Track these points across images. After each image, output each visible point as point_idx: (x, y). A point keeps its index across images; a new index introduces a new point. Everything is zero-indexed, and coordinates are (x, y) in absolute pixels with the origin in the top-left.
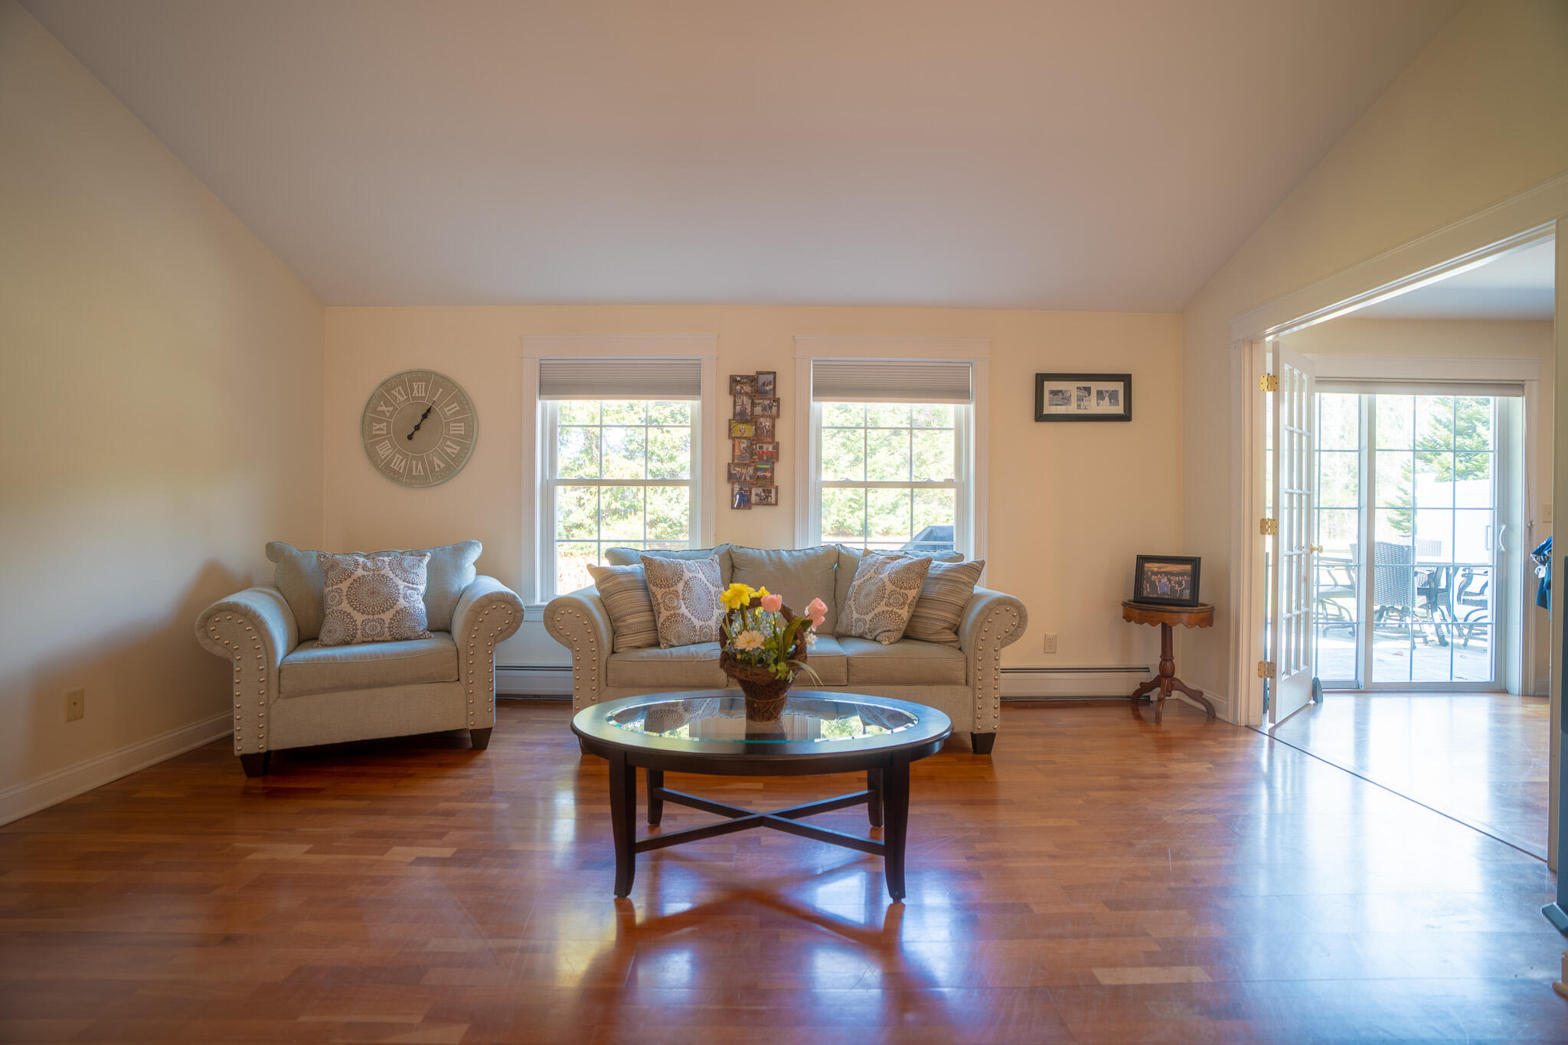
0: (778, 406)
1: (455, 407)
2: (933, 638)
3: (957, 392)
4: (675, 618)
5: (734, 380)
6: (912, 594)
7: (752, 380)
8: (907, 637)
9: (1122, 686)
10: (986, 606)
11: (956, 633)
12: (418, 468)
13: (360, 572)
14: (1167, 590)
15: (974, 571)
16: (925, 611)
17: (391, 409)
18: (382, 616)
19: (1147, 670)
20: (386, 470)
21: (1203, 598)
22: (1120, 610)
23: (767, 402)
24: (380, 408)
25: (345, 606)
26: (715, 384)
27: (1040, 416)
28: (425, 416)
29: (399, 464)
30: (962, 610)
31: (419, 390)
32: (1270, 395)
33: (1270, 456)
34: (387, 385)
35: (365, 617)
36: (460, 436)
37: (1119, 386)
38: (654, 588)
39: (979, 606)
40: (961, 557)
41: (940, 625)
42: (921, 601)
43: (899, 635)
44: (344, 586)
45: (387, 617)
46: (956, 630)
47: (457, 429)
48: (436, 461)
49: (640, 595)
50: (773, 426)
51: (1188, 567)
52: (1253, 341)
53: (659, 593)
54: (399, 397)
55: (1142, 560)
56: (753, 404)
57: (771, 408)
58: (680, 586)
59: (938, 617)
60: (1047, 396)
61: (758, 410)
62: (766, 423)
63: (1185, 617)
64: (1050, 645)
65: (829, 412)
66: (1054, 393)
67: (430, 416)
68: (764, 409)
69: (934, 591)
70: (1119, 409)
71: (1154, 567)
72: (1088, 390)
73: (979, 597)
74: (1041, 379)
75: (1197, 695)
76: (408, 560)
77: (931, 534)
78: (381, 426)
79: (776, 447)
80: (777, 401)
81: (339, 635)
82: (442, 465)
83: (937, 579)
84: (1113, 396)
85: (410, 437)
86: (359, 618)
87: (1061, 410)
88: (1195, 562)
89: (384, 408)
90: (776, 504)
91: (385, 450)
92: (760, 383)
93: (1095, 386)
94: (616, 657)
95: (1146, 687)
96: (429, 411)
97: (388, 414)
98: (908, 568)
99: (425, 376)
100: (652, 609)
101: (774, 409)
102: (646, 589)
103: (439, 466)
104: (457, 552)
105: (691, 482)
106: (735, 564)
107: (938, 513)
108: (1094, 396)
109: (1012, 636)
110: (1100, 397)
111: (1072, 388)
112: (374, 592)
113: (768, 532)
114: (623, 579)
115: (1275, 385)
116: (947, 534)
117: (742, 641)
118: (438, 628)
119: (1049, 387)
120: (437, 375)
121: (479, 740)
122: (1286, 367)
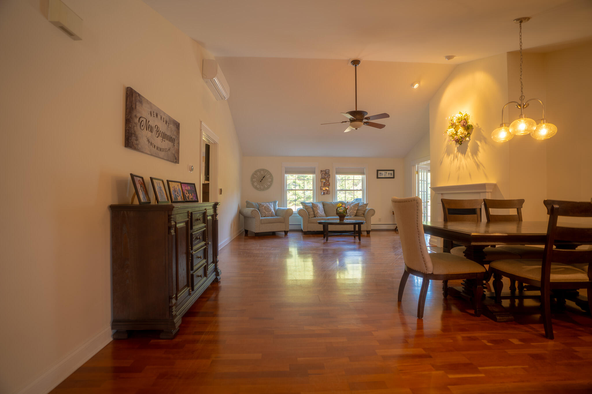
0: (330, 176)
1: (269, 176)
2: (360, 216)
3: (362, 173)
4: (318, 213)
5: (321, 171)
6: (356, 208)
7: (325, 171)
8: (355, 216)
9: (392, 227)
10: (368, 210)
11: (364, 215)
12: (262, 187)
13: (265, 205)
15: (366, 205)
16: (358, 211)
17: (257, 176)
20: (256, 188)
23: (328, 175)
25: (264, 211)
26: (318, 171)
27: (378, 178)
28: (263, 177)
29: (258, 186)
30: (365, 211)
31: (262, 172)
32: (417, 175)
33: (417, 184)
34: (256, 172)
36: (270, 181)
37: (392, 172)
39: (367, 210)
40: (364, 203)
41: (361, 214)
42: (358, 210)
43: (354, 215)
44: (263, 207)
45: (270, 213)
46: (364, 214)
47: (270, 180)
49: (311, 209)
52: (414, 166)
53: (315, 209)
54: (258, 174)
56: (325, 175)
57: (328, 176)
58: (318, 208)
59: (361, 212)
61: (326, 176)
62: (328, 179)
64: (380, 220)
65: (339, 177)
66: (380, 173)
67: (264, 177)
68: (327, 177)
69: (360, 208)
70: (392, 176)
72: (386, 173)
74: (378, 171)
76: (271, 204)
77: (357, 200)
78: (255, 179)
79: (329, 184)
80: (330, 175)
81: (264, 215)
82: (267, 187)
83: (360, 206)
84: (391, 174)
85: (261, 182)
86: (267, 213)
87: (381, 176)
89: (255, 176)
90: (329, 194)
91: (255, 184)
92: (326, 171)
93: (388, 172)
94: (309, 219)
96: (264, 176)
98: (356, 204)
99: (263, 170)
100: (314, 211)
101: (329, 176)
102: (312, 208)
104: (275, 202)
105: (313, 190)
106: (324, 205)
107: (359, 195)
108: (387, 173)
109: (373, 215)
110: (389, 174)
111: (383, 172)
112: (268, 209)
113: (328, 199)
114: (309, 206)
115: (418, 172)
116: (360, 199)
117: (340, 211)
118: (276, 215)
119: (379, 172)
120: (265, 169)
121: (286, 233)
122: (419, 170)
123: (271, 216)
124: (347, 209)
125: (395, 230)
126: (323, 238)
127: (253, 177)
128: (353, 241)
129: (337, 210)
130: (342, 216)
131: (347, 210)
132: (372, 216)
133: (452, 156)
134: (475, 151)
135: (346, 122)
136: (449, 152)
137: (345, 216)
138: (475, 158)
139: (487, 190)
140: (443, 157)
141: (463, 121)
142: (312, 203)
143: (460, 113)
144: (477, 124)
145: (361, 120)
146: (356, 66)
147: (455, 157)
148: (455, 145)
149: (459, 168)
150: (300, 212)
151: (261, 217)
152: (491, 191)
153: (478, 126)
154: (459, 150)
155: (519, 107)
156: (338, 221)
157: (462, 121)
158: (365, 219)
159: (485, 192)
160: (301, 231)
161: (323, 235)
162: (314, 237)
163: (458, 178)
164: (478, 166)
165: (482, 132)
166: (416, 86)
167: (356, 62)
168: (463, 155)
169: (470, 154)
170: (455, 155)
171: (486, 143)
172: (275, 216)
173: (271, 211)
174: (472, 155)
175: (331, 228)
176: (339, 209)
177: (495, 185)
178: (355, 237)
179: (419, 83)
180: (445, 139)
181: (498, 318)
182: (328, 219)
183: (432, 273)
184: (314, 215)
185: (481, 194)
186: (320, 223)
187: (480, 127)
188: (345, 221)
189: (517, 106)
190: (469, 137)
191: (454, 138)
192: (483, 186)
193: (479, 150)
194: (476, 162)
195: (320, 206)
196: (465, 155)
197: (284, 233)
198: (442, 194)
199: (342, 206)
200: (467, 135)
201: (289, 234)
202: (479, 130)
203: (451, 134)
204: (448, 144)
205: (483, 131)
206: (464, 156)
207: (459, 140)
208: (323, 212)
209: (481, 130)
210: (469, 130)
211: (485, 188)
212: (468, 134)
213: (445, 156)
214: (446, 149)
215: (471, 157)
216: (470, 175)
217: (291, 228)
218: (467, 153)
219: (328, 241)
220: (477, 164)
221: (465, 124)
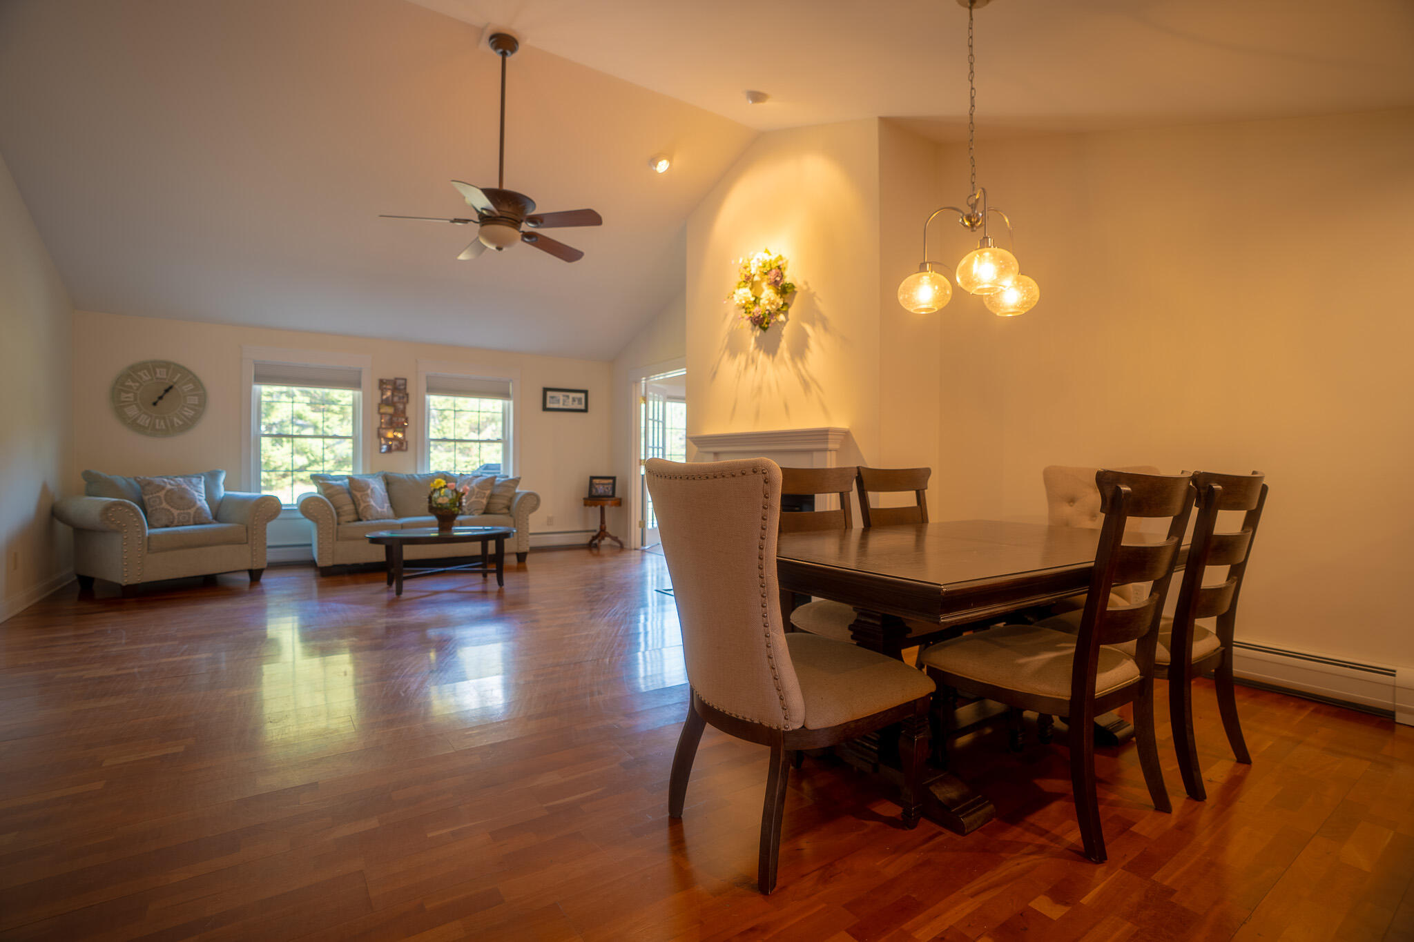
0: (408, 397)
1: (191, 386)
2: (498, 512)
3: (504, 395)
4: (368, 507)
5: (382, 383)
6: (488, 492)
7: (394, 382)
8: (485, 513)
9: (584, 539)
10: (521, 498)
12: (160, 424)
13: (169, 487)
14: (602, 491)
15: (516, 481)
16: (495, 500)
17: (137, 384)
18: (189, 511)
19: (595, 531)
20: (134, 425)
21: (618, 495)
22: (582, 503)
23: (401, 395)
24: (127, 384)
25: (165, 505)
26: (370, 381)
27: (545, 409)
28: (167, 391)
29: (144, 420)
30: (511, 499)
31: (161, 373)
32: (643, 406)
33: (643, 429)
34: (134, 369)
35: (178, 511)
36: (195, 405)
37: (582, 395)
38: (354, 492)
39: (519, 497)
40: (507, 477)
41: (501, 506)
42: (492, 496)
43: (481, 511)
44: (162, 494)
45: (192, 511)
46: (508, 508)
47: (193, 401)
48: (176, 420)
49: (347, 496)
50: (405, 408)
51: (611, 481)
52: (637, 382)
53: (358, 495)
54: (144, 377)
55: (592, 478)
56: (393, 395)
57: (403, 397)
58: (369, 491)
59: (500, 502)
60: (548, 399)
61: (396, 399)
62: (401, 406)
63: (609, 502)
64: (550, 521)
65: (436, 402)
66: (552, 397)
67: (171, 391)
68: (400, 398)
69: (497, 491)
70: (582, 407)
71: (597, 481)
72: (568, 397)
73: (518, 493)
74: (546, 390)
75: (615, 539)
76: (194, 480)
77: (487, 467)
78: (129, 395)
79: (406, 419)
80: (407, 395)
81: (164, 521)
82: (180, 423)
83: (499, 486)
84: (580, 400)
85: (155, 404)
86: (176, 512)
87: (556, 406)
88: (614, 478)
89: (131, 383)
90: (406, 450)
91: (132, 411)
92: (397, 383)
93: (572, 395)
94: (339, 527)
95: (594, 538)
96: (171, 387)
97: (135, 388)
98: (486, 481)
99: (167, 365)
100: (354, 502)
101: (405, 399)
102: (350, 493)
103: (177, 423)
104: (212, 476)
105: (354, 438)
106: (389, 482)
107: (493, 455)
108: (571, 400)
109: (534, 508)
110: (574, 400)
111: (560, 395)
112: (182, 498)
113: (401, 466)
114: (338, 488)
115: (645, 399)
116: (497, 467)
117: (440, 501)
118: (216, 518)
119: (549, 394)
120: (175, 364)
121: (255, 575)
122: (651, 393)
123: (196, 524)
124: (463, 494)
125: (592, 546)
126: (385, 585)
127: (119, 387)
128: (479, 588)
129: (430, 498)
130: (446, 516)
131: (460, 499)
132: (530, 513)
133: (741, 358)
134: (800, 350)
136: (734, 348)
137: (454, 516)
138: (800, 365)
139: (830, 446)
140: (720, 360)
141: (774, 272)
142: (348, 477)
143: (767, 251)
144: (806, 283)
145: (516, 224)
146: (504, 54)
147: (750, 361)
148: (750, 331)
149: (760, 389)
150: (307, 506)
151: (151, 526)
152: (837, 446)
153: (809, 289)
154: (759, 344)
155: (967, 223)
156: (434, 533)
157: (771, 270)
158: (512, 522)
159: (826, 450)
160: (311, 564)
161: (385, 576)
162: (357, 583)
163: (757, 414)
164: (806, 385)
165: (817, 302)
166: (662, 166)
167: (504, 43)
168: (768, 358)
169: (786, 355)
170: (750, 357)
171: (826, 329)
172: (210, 523)
173: (195, 503)
174: (793, 359)
175: (409, 553)
176: (436, 495)
177: (846, 434)
178: (485, 576)
179: (670, 160)
180: (726, 315)
181: (965, 821)
182: (403, 526)
183: (803, 727)
184: (357, 512)
185: (815, 454)
186: (375, 541)
187: (812, 290)
188: (459, 531)
189: (963, 220)
190: (786, 313)
191: (750, 312)
192: (821, 436)
193: (808, 347)
194: (802, 377)
195: (378, 486)
196: (773, 357)
197: (246, 577)
198: (716, 454)
199: (445, 487)
200: (782, 307)
201: (266, 579)
202: (810, 297)
203: (744, 302)
204: (733, 328)
205: (820, 300)
206: (773, 361)
207: (764, 318)
208: (387, 505)
209: (815, 298)
210: (788, 295)
211: (826, 441)
212: (785, 304)
213: (726, 356)
214: (726, 341)
215: (789, 363)
216: (786, 407)
217: (271, 556)
218: (779, 352)
219: (404, 595)
220: (804, 381)
221: (778, 279)
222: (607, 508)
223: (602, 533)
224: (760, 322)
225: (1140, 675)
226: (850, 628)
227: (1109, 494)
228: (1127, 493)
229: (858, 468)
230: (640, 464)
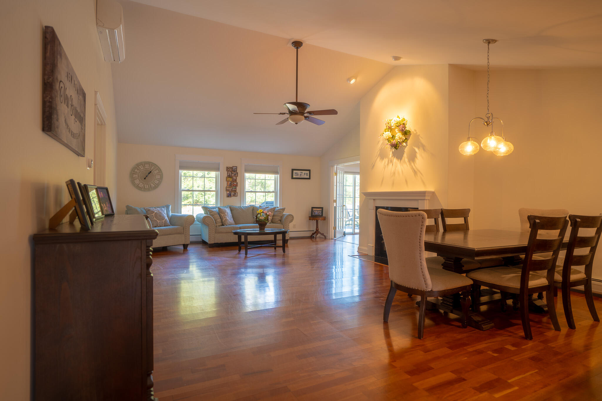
1: (157, 171)
2: (276, 222)
3: (275, 172)
4: (226, 220)
5: (227, 168)
6: (272, 214)
7: (232, 168)
9: (309, 234)
10: (286, 217)
11: (281, 221)
12: (147, 187)
13: (155, 211)
14: (317, 214)
15: (283, 209)
16: (275, 218)
17: (139, 171)
18: (162, 221)
19: (313, 231)
20: (138, 187)
21: (324, 215)
22: (308, 218)
24: (135, 171)
25: (155, 219)
26: (223, 168)
27: (292, 178)
29: (141, 185)
30: (282, 217)
31: (147, 166)
32: (335, 176)
33: (335, 187)
34: (138, 165)
35: (159, 221)
36: (159, 179)
37: (308, 172)
38: (221, 214)
40: (279, 207)
41: (278, 220)
42: (274, 216)
44: (154, 214)
45: (164, 221)
47: (158, 177)
48: (152, 185)
49: (218, 215)
50: (236, 178)
51: (321, 209)
52: (333, 166)
53: (222, 215)
54: (141, 168)
55: (313, 208)
56: (232, 173)
57: (236, 174)
58: (226, 213)
59: (277, 218)
60: (294, 174)
63: (320, 219)
65: (247, 175)
66: (296, 173)
68: (234, 175)
69: (276, 214)
70: (308, 177)
71: (315, 209)
72: (302, 172)
73: (284, 215)
74: (293, 170)
75: (323, 234)
76: (163, 209)
78: (136, 175)
79: (237, 183)
80: (237, 173)
81: (155, 225)
82: (154, 186)
83: (276, 211)
84: (307, 174)
85: (145, 179)
86: (158, 221)
87: (296, 177)
88: (322, 208)
89: (137, 171)
90: (237, 196)
91: (137, 182)
92: (234, 169)
93: (304, 172)
94: (217, 228)
95: (313, 234)
96: (150, 172)
97: (138, 172)
98: (271, 209)
99: (149, 163)
100: (221, 218)
101: (237, 175)
102: (219, 214)
103: (153, 186)
104: (167, 207)
105: (216, 191)
106: (232, 210)
108: (303, 174)
109: (292, 221)
110: (304, 174)
111: (299, 172)
112: (160, 216)
113: (234, 202)
114: (215, 212)
115: (336, 174)
117: (261, 218)
118: (172, 224)
119: (294, 172)
120: (152, 163)
121: (185, 246)
122: (338, 171)
123: (165, 226)
124: (269, 215)
125: (311, 237)
126: (237, 251)
127: (133, 172)
128: (273, 253)
129: (256, 217)
130: (262, 224)
131: (268, 217)
132: (290, 223)
133: (386, 160)
134: (412, 158)
135: (284, 114)
136: (383, 156)
137: (266, 224)
138: (412, 164)
139: (426, 198)
140: (376, 161)
141: (401, 126)
142: (219, 208)
143: (398, 117)
144: (415, 130)
145: (302, 114)
146: (297, 48)
147: (390, 162)
148: (390, 149)
149: (394, 173)
150: (204, 221)
151: (153, 227)
152: (429, 198)
153: (417, 133)
154: (394, 155)
155: (486, 124)
156: (257, 230)
157: (400, 125)
158: (283, 227)
159: (424, 200)
160: (204, 243)
161: (238, 248)
163: (393, 184)
164: (415, 172)
165: (421, 139)
166: (353, 81)
167: (297, 44)
168: (398, 161)
169: (406, 160)
170: (390, 160)
171: (424, 150)
172: (169, 226)
173: (164, 218)
174: (409, 161)
175: (250, 238)
176: (259, 215)
177: (433, 193)
178: (275, 249)
179: (356, 79)
180: (379, 142)
181: (484, 327)
182: (240, 228)
183: (431, 290)
184: (222, 222)
185: (419, 201)
186: (235, 233)
187: (418, 134)
188: (267, 230)
189: (484, 123)
190: (406, 143)
191: (391, 142)
192: (423, 194)
193: (416, 157)
194: (413, 169)
195: (228, 211)
196: (400, 160)
197: (182, 247)
198: (374, 200)
199: (263, 212)
200: (404, 140)
201: (190, 248)
202: (417, 137)
203: (388, 137)
204: (382, 148)
205: (422, 138)
206: (400, 162)
207: (397, 144)
208: (232, 219)
209: (419, 137)
210: (407, 135)
211: (425, 196)
212: (406, 139)
213: (379, 159)
214: (379, 153)
215: (408, 163)
216: (406, 181)
217: (192, 239)
218: (403, 158)
219: (248, 256)
220: (415, 171)
221: (403, 129)
222: (319, 221)
223: (317, 232)
224: (395, 146)
225: (548, 283)
226: (442, 265)
227: (532, 222)
228: (538, 223)
229: (442, 209)
230: (334, 202)
